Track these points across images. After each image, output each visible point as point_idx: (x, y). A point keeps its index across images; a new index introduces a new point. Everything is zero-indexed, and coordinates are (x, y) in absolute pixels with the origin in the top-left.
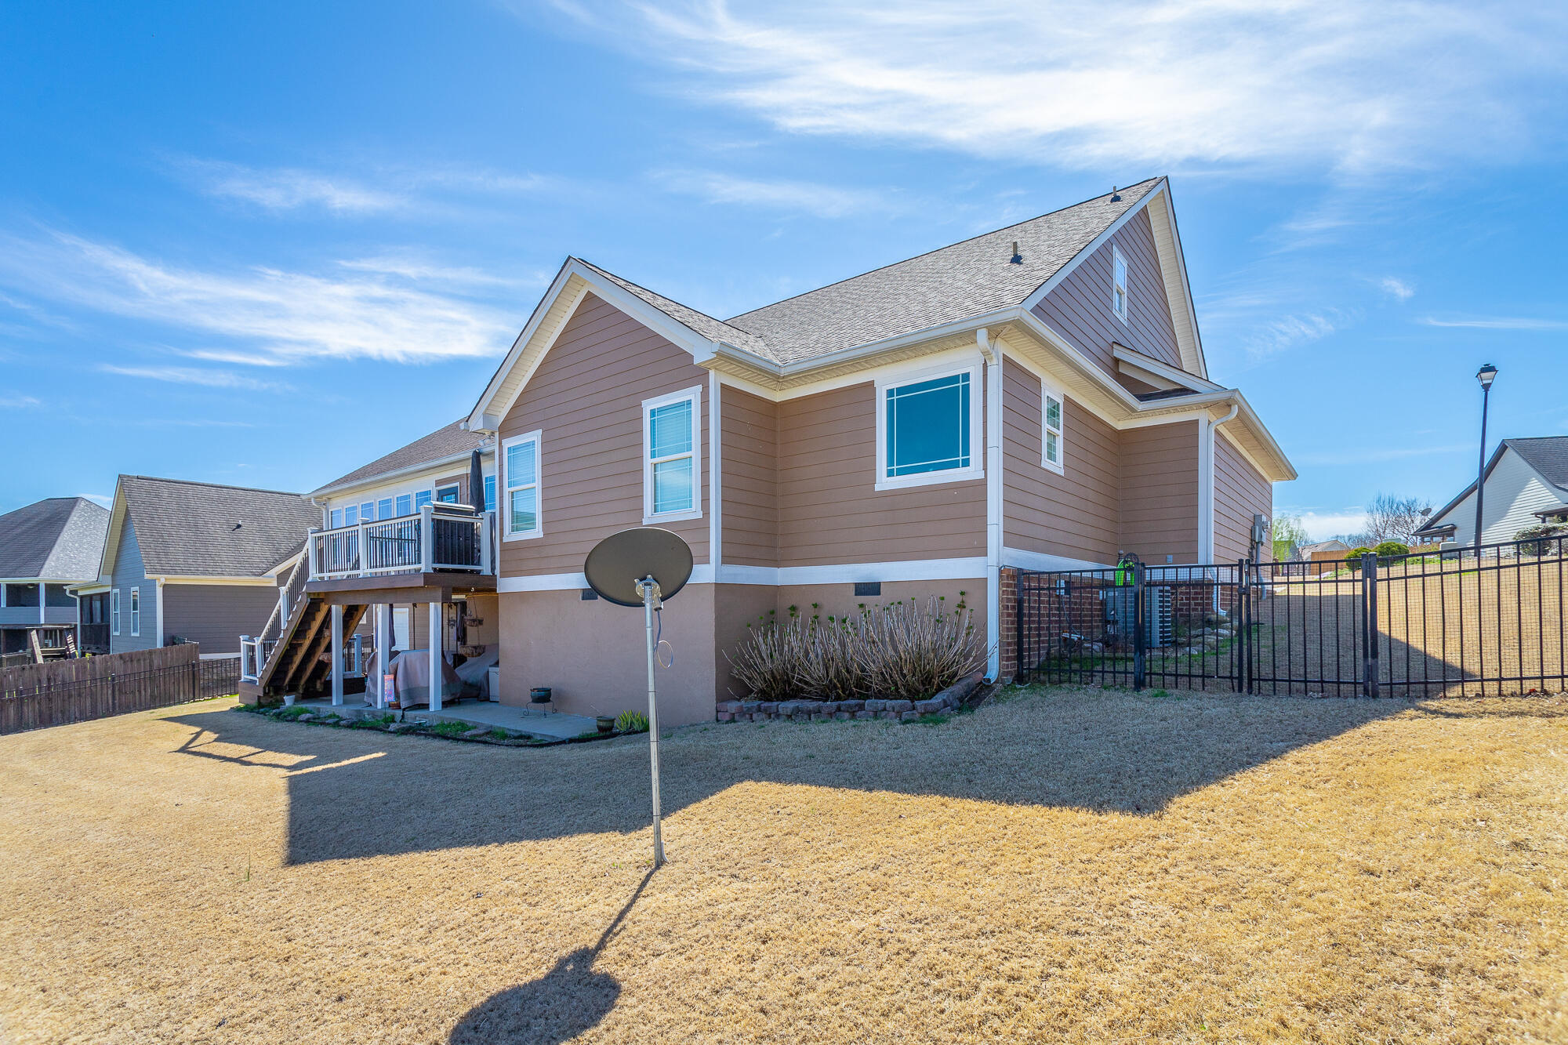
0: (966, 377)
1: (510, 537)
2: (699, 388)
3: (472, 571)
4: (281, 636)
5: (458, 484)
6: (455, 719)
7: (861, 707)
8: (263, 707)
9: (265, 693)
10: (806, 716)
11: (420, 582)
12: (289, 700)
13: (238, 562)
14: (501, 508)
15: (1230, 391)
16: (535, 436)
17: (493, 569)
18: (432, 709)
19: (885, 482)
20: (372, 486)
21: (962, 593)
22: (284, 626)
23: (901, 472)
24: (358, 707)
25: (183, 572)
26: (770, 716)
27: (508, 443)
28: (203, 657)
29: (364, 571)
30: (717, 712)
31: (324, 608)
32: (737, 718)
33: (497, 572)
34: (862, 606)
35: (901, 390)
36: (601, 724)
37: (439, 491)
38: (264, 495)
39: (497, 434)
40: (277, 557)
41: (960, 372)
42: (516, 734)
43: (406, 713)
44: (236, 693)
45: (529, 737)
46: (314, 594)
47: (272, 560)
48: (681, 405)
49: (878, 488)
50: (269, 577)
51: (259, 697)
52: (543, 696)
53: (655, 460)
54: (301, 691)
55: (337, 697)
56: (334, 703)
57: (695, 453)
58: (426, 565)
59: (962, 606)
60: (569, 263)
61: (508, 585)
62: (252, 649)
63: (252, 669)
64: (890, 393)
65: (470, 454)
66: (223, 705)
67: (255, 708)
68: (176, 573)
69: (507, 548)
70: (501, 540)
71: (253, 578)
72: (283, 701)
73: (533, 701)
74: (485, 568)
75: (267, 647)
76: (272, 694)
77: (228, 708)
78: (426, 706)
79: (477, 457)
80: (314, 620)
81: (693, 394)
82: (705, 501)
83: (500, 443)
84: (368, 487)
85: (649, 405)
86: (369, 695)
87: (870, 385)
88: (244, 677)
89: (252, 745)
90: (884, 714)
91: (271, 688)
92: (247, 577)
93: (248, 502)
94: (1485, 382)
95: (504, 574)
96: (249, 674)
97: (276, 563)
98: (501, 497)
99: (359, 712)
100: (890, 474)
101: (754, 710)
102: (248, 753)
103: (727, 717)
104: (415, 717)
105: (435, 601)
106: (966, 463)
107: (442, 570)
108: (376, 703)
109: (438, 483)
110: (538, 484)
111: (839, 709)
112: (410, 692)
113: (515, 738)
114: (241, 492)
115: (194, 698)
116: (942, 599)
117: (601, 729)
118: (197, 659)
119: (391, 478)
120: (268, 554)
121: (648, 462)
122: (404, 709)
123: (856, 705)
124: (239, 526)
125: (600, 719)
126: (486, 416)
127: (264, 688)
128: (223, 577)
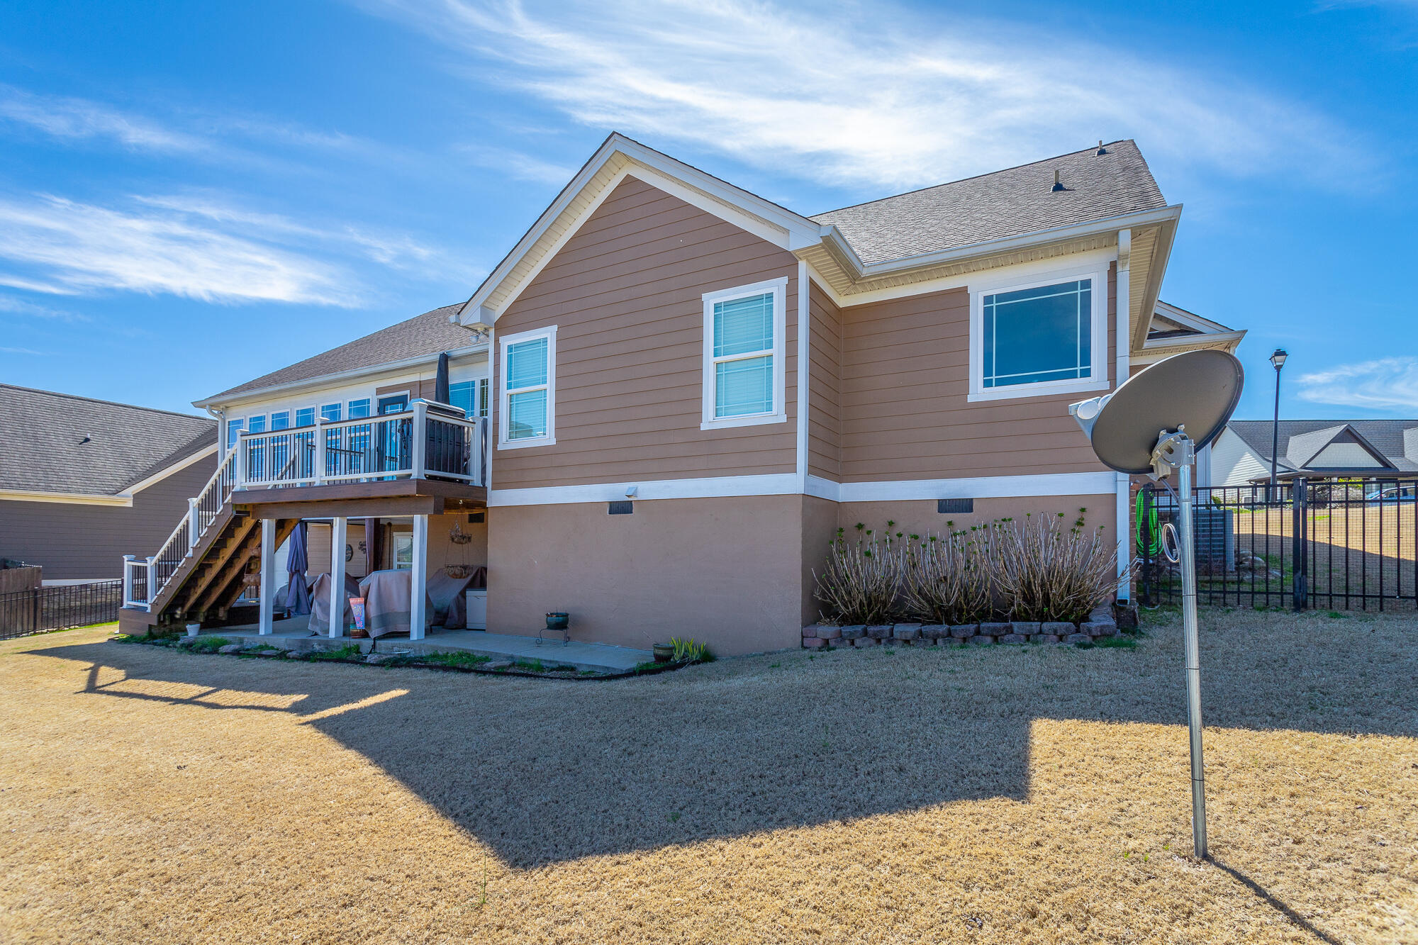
0: (1087, 284)
1: (506, 443)
2: (785, 280)
3: (461, 481)
4: (190, 553)
5: (407, 392)
6: (455, 648)
7: (1010, 630)
8: (155, 638)
9: (159, 621)
10: (930, 642)
11: (412, 490)
12: (192, 630)
13: (88, 479)
14: (496, 413)
15: (1239, 332)
16: (549, 333)
17: (484, 480)
18: (414, 637)
19: (979, 392)
20: (288, 394)
21: (1083, 510)
22: (193, 542)
23: (1000, 383)
24: (304, 637)
25: (19, 487)
26: (879, 641)
27: (507, 341)
28: (46, 583)
29: (320, 476)
30: (803, 637)
31: (249, 523)
32: (832, 643)
33: (489, 484)
34: (950, 523)
35: (1000, 297)
36: (661, 652)
37: (380, 400)
38: (116, 407)
39: (492, 332)
40: (133, 475)
41: (1079, 278)
42: (555, 666)
43: (378, 642)
44: (116, 619)
45: (572, 669)
46: (241, 505)
47: (127, 478)
48: (759, 298)
49: (971, 399)
50: (123, 496)
51: (150, 626)
52: (560, 623)
53: (719, 359)
54: (202, 620)
55: (264, 626)
56: (262, 632)
57: (778, 351)
58: (417, 470)
59: (1080, 523)
60: (612, 140)
61: (498, 498)
62: (139, 572)
63: (140, 593)
64: (988, 299)
65: (436, 357)
66: (100, 636)
67: (145, 639)
68: (12, 488)
69: (499, 457)
70: (495, 447)
71: (106, 496)
72: (185, 630)
73: (549, 628)
74: (475, 478)
75: (163, 570)
76: (167, 623)
77: (105, 640)
78: (406, 634)
79: (444, 361)
80: (233, 536)
81: (776, 287)
82: (791, 403)
83: (497, 341)
84: (283, 395)
85: (710, 299)
86: (315, 622)
87: (963, 291)
88: (127, 603)
89: (194, 682)
90: (1041, 637)
91: (167, 616)
92: (97, 496)
93: (97, 415)
94: (1278, 364)
95: (496, 486)
96: (134, 599)
97: (132, 482)
98: (496, 401)
99: (304, 643)
100: (987, 384)
101: (858, 634)
102: (198, 693)
103: (819, 643)
104: (396, 647)
105: (422, 513)
106: (1086, 373)
107: (431, 478)
108: (327, 631)
109: (379, 391)
110: (550, 386)
111: (978, 632)
112: (384, 618)
113: (553, 669)
114: (89, 404)
115: (35, 629)
116: (1061, 515)
117: (659, 658)
118: (39, 585)
119: (319, 384)
120: (122, 472)
121: (709, 362)
122: (375, 639)
123: (1004, 628)
124: (87, 440)
125: (657, 647)
126: (484, 307)
127: (159, 616)
128: (69, 494)
